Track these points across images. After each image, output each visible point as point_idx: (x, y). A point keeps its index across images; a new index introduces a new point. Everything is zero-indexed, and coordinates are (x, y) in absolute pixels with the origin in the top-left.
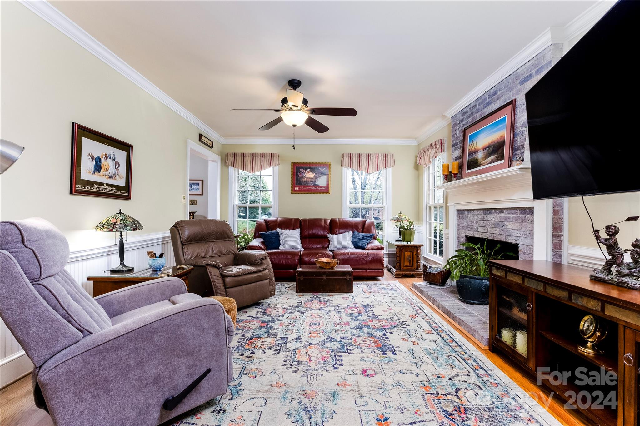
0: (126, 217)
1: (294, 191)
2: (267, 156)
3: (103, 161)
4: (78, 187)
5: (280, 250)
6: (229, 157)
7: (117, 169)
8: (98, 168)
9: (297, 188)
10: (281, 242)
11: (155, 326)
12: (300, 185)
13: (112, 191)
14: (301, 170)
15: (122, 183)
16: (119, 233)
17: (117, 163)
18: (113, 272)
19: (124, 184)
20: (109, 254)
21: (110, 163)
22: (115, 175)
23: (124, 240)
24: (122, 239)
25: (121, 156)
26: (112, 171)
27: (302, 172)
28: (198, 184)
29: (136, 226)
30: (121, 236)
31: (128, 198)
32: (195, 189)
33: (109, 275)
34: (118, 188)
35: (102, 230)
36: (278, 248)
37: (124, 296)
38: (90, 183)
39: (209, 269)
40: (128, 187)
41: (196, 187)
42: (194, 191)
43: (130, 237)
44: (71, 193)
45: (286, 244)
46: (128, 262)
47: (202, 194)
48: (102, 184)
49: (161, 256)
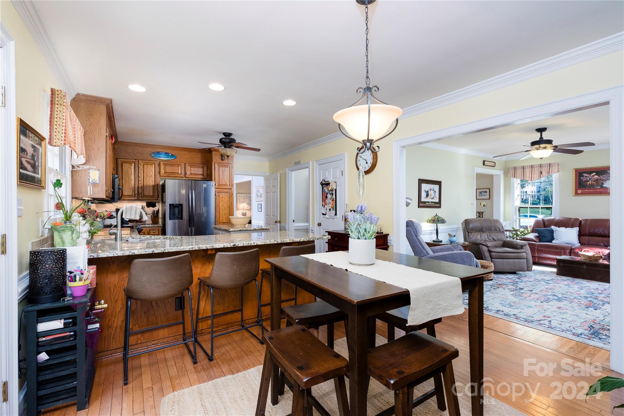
0: (439, 217)
1: (577, 194)
2: (545, 166)
3: (429, 192)
4: (421, 204)
5: (553, 243)
6: (510, 170)
7: (435, 194)
8: (427, 195)
9: (579, 191)
10: (555, 237)
11: (447, 255)
12: (583, 188)
13: (433, 205)
14: (584, 174)
15: (437, 200)
16: (436, 224)
17: (435, 191)
18: (433, 241)
19: (438, 201)
20: (431, 234)
21: (432, 192)
22: (434, 197)
23: (438, 228)
24: (437, 227)
25: (436, 187)
26: (433, 196)
27: (586, 177)
28: (486, 192)
29: (443, 221)
30: (437, 226)
31: (440, 207)
32: (484, 195)
33: (432, 242)
34: (435, 203)
35: (429, 223)
36: (551, 242)
37: (438, 249)
38: (425, 202)
39: (481, 246)
40: (440, 202)
41: (485, 194)
42: (484, 196)
43: (441, 226)
44: (418, 207)
45: (559, 239)
46: (440, 238)
47: (489, 199)
48: (429, 202)
49: (454, 236)
